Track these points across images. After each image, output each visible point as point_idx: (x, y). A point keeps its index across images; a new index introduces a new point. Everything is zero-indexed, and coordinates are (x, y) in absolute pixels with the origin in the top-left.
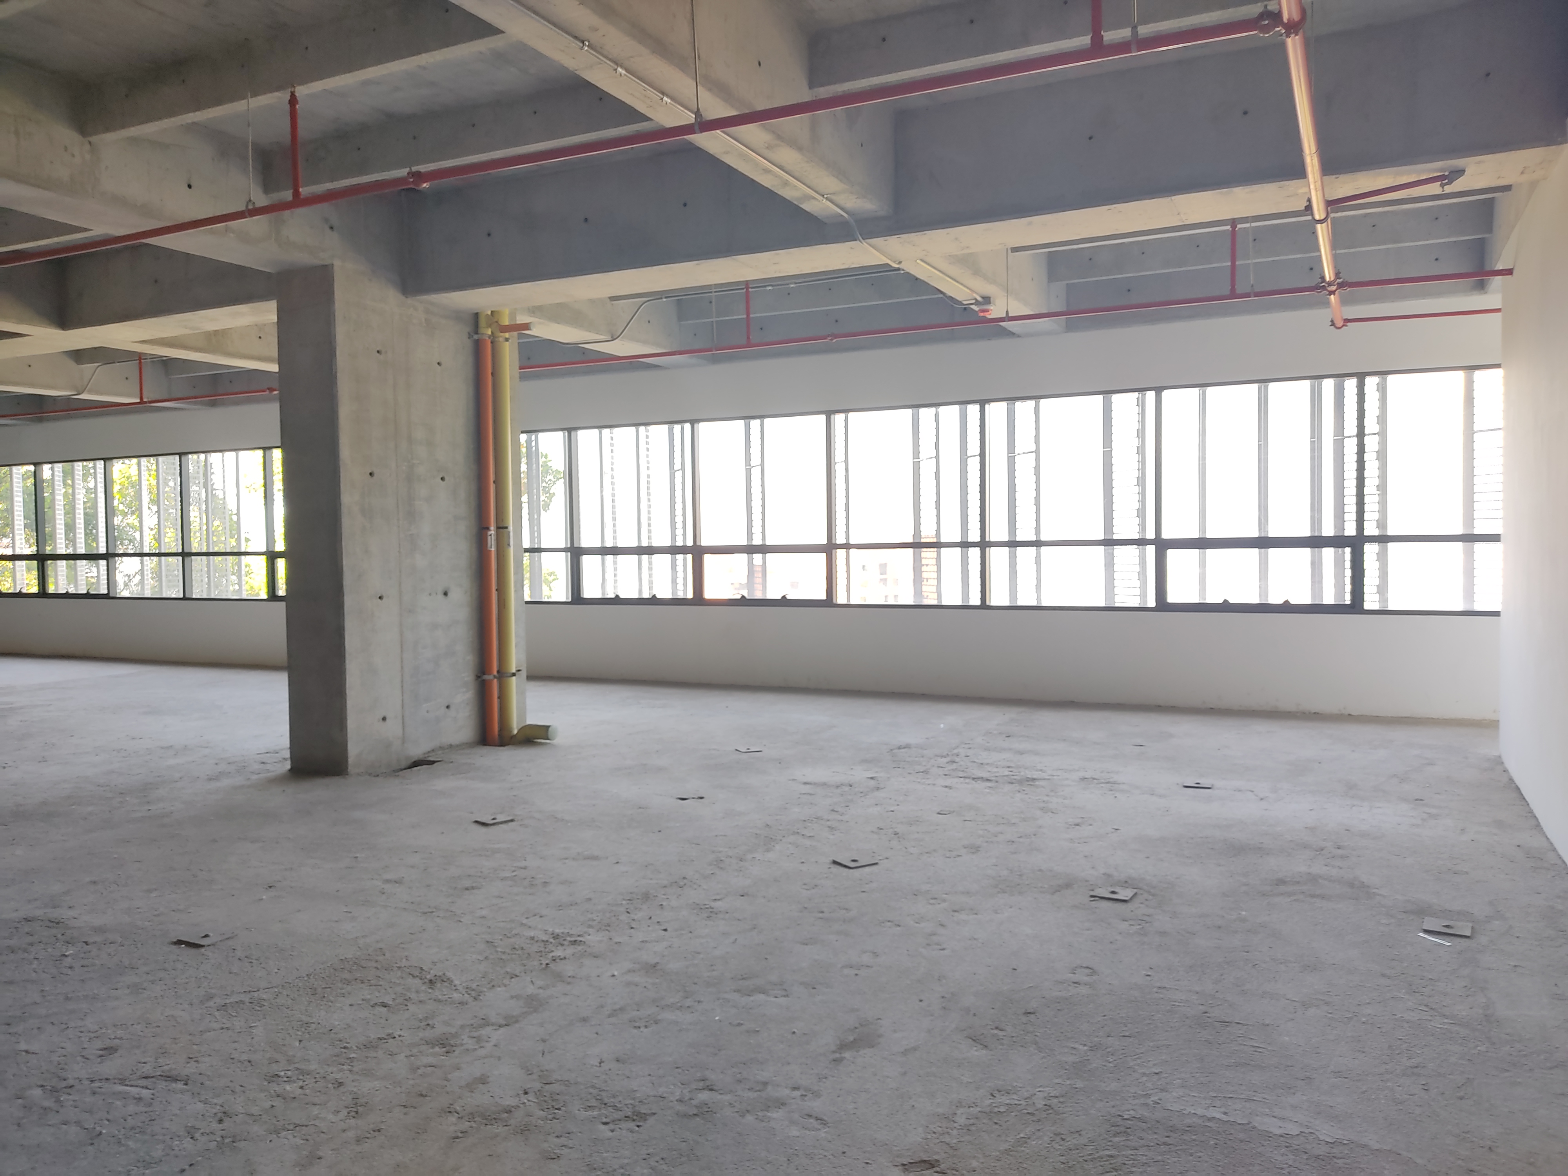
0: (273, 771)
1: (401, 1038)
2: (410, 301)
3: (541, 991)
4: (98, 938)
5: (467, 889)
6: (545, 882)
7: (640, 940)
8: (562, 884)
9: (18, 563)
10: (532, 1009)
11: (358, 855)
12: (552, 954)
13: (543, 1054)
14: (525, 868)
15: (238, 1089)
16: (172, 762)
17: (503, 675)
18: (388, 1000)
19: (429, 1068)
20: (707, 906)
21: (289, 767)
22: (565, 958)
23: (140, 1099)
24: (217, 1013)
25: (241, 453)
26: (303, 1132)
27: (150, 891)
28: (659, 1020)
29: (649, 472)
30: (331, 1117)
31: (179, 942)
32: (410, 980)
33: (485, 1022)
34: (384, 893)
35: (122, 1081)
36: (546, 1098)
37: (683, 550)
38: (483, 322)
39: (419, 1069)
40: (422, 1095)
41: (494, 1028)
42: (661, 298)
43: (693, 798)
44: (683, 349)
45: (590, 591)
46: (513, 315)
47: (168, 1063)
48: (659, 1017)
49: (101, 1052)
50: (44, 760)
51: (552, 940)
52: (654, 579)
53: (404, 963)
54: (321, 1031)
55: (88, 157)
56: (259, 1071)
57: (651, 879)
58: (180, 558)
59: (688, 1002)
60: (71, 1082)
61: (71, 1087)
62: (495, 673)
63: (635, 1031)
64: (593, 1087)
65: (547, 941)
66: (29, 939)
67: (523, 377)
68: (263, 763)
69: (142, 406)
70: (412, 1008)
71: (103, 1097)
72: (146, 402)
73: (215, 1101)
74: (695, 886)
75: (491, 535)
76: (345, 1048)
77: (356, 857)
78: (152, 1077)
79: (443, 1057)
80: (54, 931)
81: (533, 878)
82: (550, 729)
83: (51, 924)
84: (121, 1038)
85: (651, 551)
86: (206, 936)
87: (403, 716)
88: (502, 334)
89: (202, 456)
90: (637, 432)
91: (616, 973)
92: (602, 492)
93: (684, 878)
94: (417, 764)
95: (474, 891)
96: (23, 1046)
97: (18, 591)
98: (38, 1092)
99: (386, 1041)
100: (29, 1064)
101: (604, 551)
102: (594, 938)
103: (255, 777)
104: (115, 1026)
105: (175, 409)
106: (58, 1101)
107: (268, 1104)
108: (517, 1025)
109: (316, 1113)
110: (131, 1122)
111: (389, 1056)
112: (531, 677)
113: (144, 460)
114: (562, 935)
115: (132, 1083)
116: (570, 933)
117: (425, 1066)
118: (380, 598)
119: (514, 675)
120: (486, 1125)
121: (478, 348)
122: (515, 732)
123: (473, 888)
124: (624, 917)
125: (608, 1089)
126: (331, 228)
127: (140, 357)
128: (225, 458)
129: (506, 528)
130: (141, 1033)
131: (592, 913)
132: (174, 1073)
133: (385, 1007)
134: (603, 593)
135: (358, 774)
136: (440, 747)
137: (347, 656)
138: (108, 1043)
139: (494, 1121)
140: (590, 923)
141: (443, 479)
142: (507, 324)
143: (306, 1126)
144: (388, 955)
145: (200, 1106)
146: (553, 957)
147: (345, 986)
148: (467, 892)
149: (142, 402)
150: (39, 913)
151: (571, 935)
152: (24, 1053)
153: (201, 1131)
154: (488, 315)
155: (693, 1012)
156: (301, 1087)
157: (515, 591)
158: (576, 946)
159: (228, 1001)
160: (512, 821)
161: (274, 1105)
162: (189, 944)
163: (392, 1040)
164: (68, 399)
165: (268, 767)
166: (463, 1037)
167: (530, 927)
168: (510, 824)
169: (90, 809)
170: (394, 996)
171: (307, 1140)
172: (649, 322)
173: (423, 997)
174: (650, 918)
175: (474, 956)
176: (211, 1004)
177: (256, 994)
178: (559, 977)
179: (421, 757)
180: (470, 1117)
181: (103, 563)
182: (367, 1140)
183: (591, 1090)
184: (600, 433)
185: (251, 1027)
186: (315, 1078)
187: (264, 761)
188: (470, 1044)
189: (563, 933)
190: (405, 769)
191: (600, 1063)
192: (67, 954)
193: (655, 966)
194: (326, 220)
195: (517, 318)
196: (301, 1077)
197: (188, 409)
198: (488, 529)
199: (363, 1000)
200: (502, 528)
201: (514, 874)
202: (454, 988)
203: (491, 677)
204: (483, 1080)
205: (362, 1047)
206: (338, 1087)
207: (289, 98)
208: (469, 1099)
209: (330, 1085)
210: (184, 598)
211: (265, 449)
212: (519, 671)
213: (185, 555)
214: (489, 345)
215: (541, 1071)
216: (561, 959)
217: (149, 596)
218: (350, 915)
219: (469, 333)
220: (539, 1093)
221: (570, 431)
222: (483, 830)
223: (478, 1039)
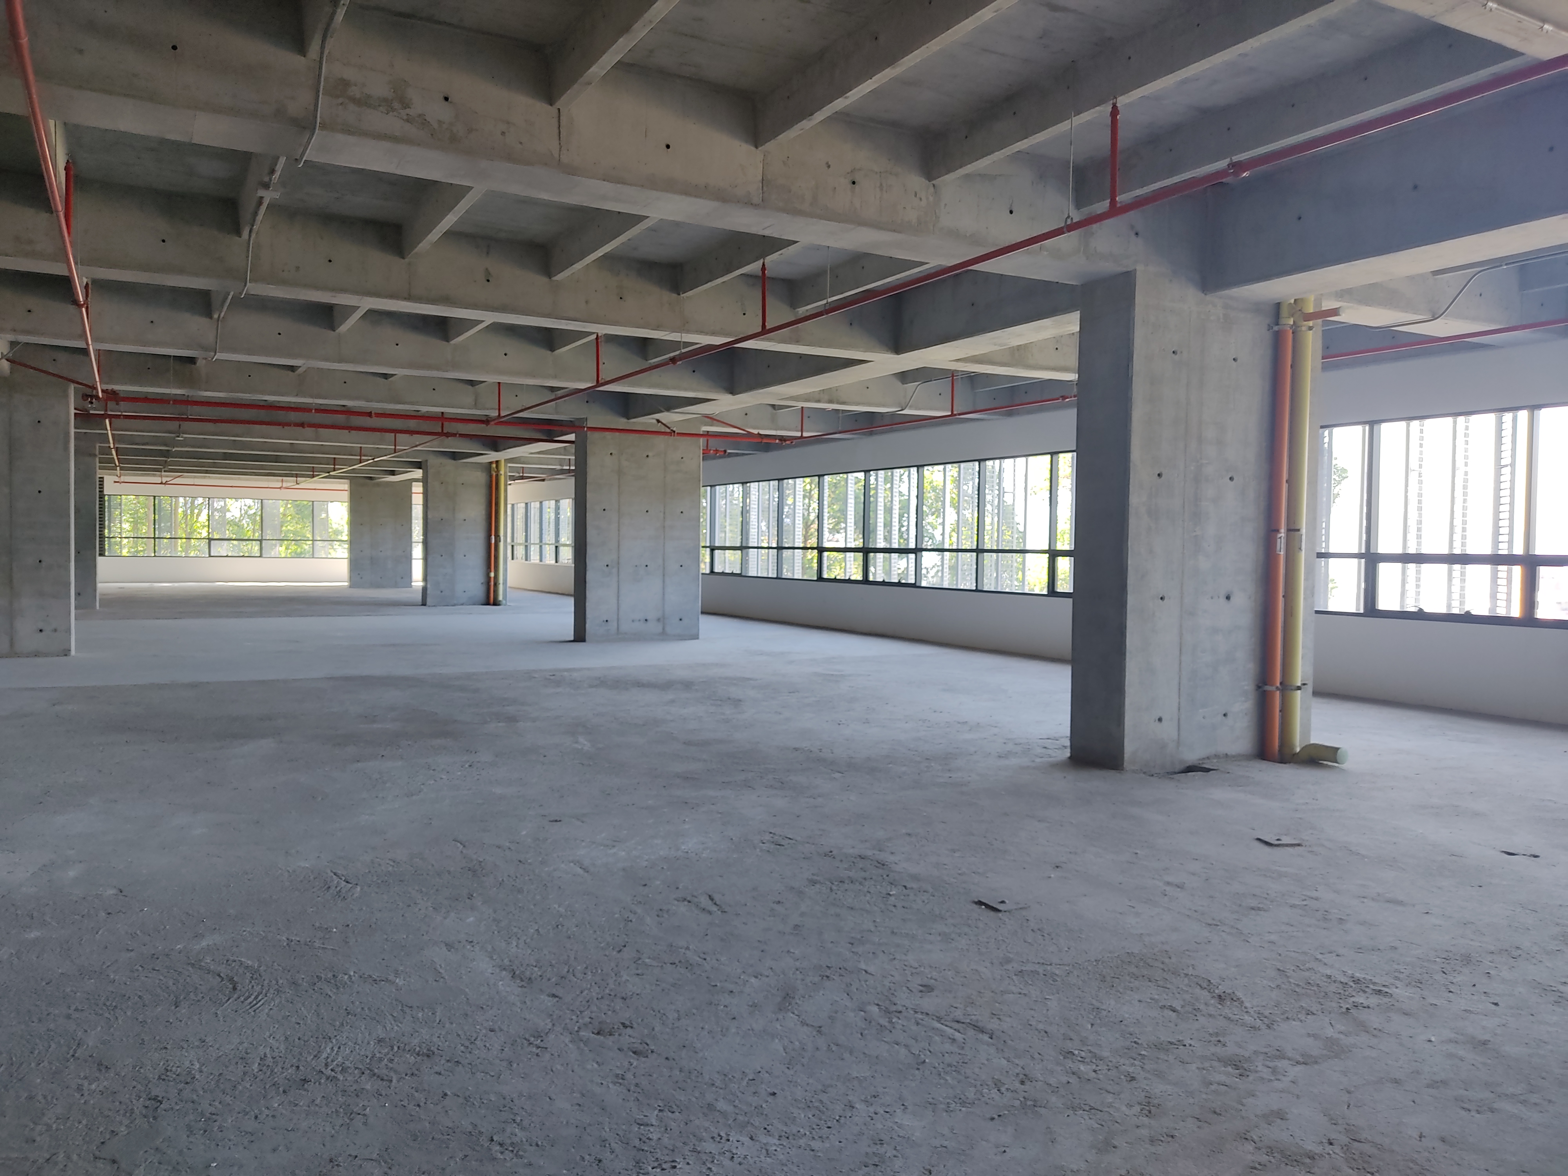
0: (1055, 757)
1: (1191, 1048)
2: (1209, 297)
3: (1342, 1036)
4: (915, 885)
5: (1253, 909)
6: (1340, 919)
7: (1463, 1008)
8: (1361, 924)
9: (848, 554)
10: (1333, 1054)
11: (1138, 852)
12: (1352, 999)
13: (1348, 1106)
14: (1317, 899)
15: (1036, 1056)
16: (968, 736)
17: (1286, 687)
18: (1177, 1005)
19: (1221, 1086)
20: (1554, 989)
21: (1069, 755)
22: (1369, 1007)
23: (954, 1040)
24: (1014, 977)
25: (1030, 458)
26: (1098, 1117)
27: (954, 851)
28: (1496, 1109)
29: (1467, 469)
30: (1124, 1108)
31: (980, 903)
32: (1198, 990)
33: (1280, 1055)
34: (1166, 895)
35: (939, 1019)
36: (1354, 1156)
37: (1510, 560)
38: (1284, 311)
39: (1211, 1084)
40: (1215, 1112)
41: (1291, 1063)
42: (1501, 266)
43: (1524, 855)
44: (1524, 323)
45: (1387, 601)
46: (1318, 301)
47: (975, 1013)
48: (1495, 1106)
49: (921, 988)
50: (867, 722)
51: (1352, 984)
52: (1467, 592)
53: (1190, 971)
54: (1111, 1020)
55: (931, 199)
56: (1054, 1044)
57: (1472, 940)
58: (975, 554)
59: (1534, 1098)
60: (900, 1008)
61: (900, 1012)
62: (1278, 685)
63: (1463, 1113)
64: (1413, 1161)
65: (1346, 984)
66: (863, 874)
67: (1325, 368)
68: (1045, 748)
69: (952, 418)
70: (1202, 1020)
71: (925, 1029)
72: (955, 415)
73: (1017, 1061)
74: (1534, 961)
75: (1280, 538)
76: (1135, 1042)
77: (1136, 853)
78: (963, 1023)
79: (1237, 1080)
80: (880, 871)
81: (1327, 911)
82: (1339, 751)
83: (878, 865)
84: (936, 980)
85: (1465, 559)
86: (1003, 902)
87: (1179, 719)
88: (1306, 323)
89: (997, 462)
90: (1455, 423)
91: (1433, 1039)
92: (1406, 491)
93: (1518, 948)
94: (1190, 769)
95: (1262, 913)
96: (863, 966)
97: (847, 578)
98: (875, 1009)
99: (1176, 1046)
100: (867, 983)
101: (1405, 558)
102: (1401, 992)
103: (1038, 760)
104: (931, 967)
105: (978, 420)
106: (890, 1022)
107: (1064, 1079)
108: (1316, 1067)
109: (1110, 1100)
110: (948, 1059)
111: (1180, 1063)
112: (1317, 693)
113: (949, 466)
114: (1364, 981)
115: (947, 1023)
116: (1373, 981)
117: (1219, 1084)
118: (1162, 598)
119: (1299, 688)
120: (1287, 1164)
121: (1277, 340)
122: (1298, 750)
123: (1259, 909)
124: (1439, 977)
125: (1432, 1169)
126: (1137, 234)
127: (952, 375)
128: (1016, 463)
129: (1299, 530)
130: (952, 980)
131: (1399, 964)
132: (980, 1024)
133: (1174, 1011)
134: (1402, 606)
135: (1134, 771)
136: (1216, 755)
137: (1128, 654)
138: (926, 981)
139: (1295, 1163)
140: (1396, 974)
141: (1231, 479)
142: (1312, 311)
143: (1101, 1111)
144: (1174, 960)
145: (1004, 1062)
146: (1354, 1002)
147: (1132, 980)
148: (1253, 912)
149: (952, 415)
150: (869, 853)
151: (1374, 984)
152: (864, 972)
153: (1006, 1086)
154: (1291, 304)
155: (1541, 1112)
156: (1095, 1071)
157: (1304, 598)
158: (1381, 997)
159: (1024, 969)
160: (1299, 845)
161: (1070, 1081)
162: (987, 906)
163: (1182, 1047)
164: (893, 415)
165: (1050, 752)
166: (1256, 1064)
167: (1325, 964)
168: (1297, 848)
169: (904, 769)
170: (1182, 1003)
171: (1102, 1126)
172: (1481, 295)
173: (1212, 1010)
174: (1474, 985)
175: (1265, 982)
176: (1009, 967)
177: (1049, 968)
178: (1363, 1027)
179: (1196, 763)
180: (1269, 1150)
181: (912, 556)
182: (1161, 1143)
183: (1411, 1165)
184: (1408, 426)
185: (1046, 999)
186: (1108, 1066)
187: (1046, 746)
188: (1266, 1073)
189: (1364, 978)
190: (1179, 773)
191: (1420, 1137)
192: (891, 893)
193: (1485, 1043)
194: (1132, 227)
195: (1323, 305)
196: (1094, 1061)
197: (989, 420)
198: (1278, 531)
199: (1151, 999)
200: (1293, 530)
201: (1305, 903)
202: (1245, 1010)
203: (1274, 688)
204: (1281, 1115)
205: (1153, 1046)
206: (1130, 1081)
207: (1111, 110)
208: (1266, 1131)
209: (1122, 1077)
210: (977, 590)
211: (1053, 454)
212: (1304, 684)
213: (979, 551)
214: (1290, 335)
215: (1348, 1124)
216: (1365, 1007)
217: (947, 587)
218: (1133, 910)
219: (1269, 325)
220: (1346, 1148)
221: (1373, 424)
222: (1267, 849)
223: (1274, 1071)
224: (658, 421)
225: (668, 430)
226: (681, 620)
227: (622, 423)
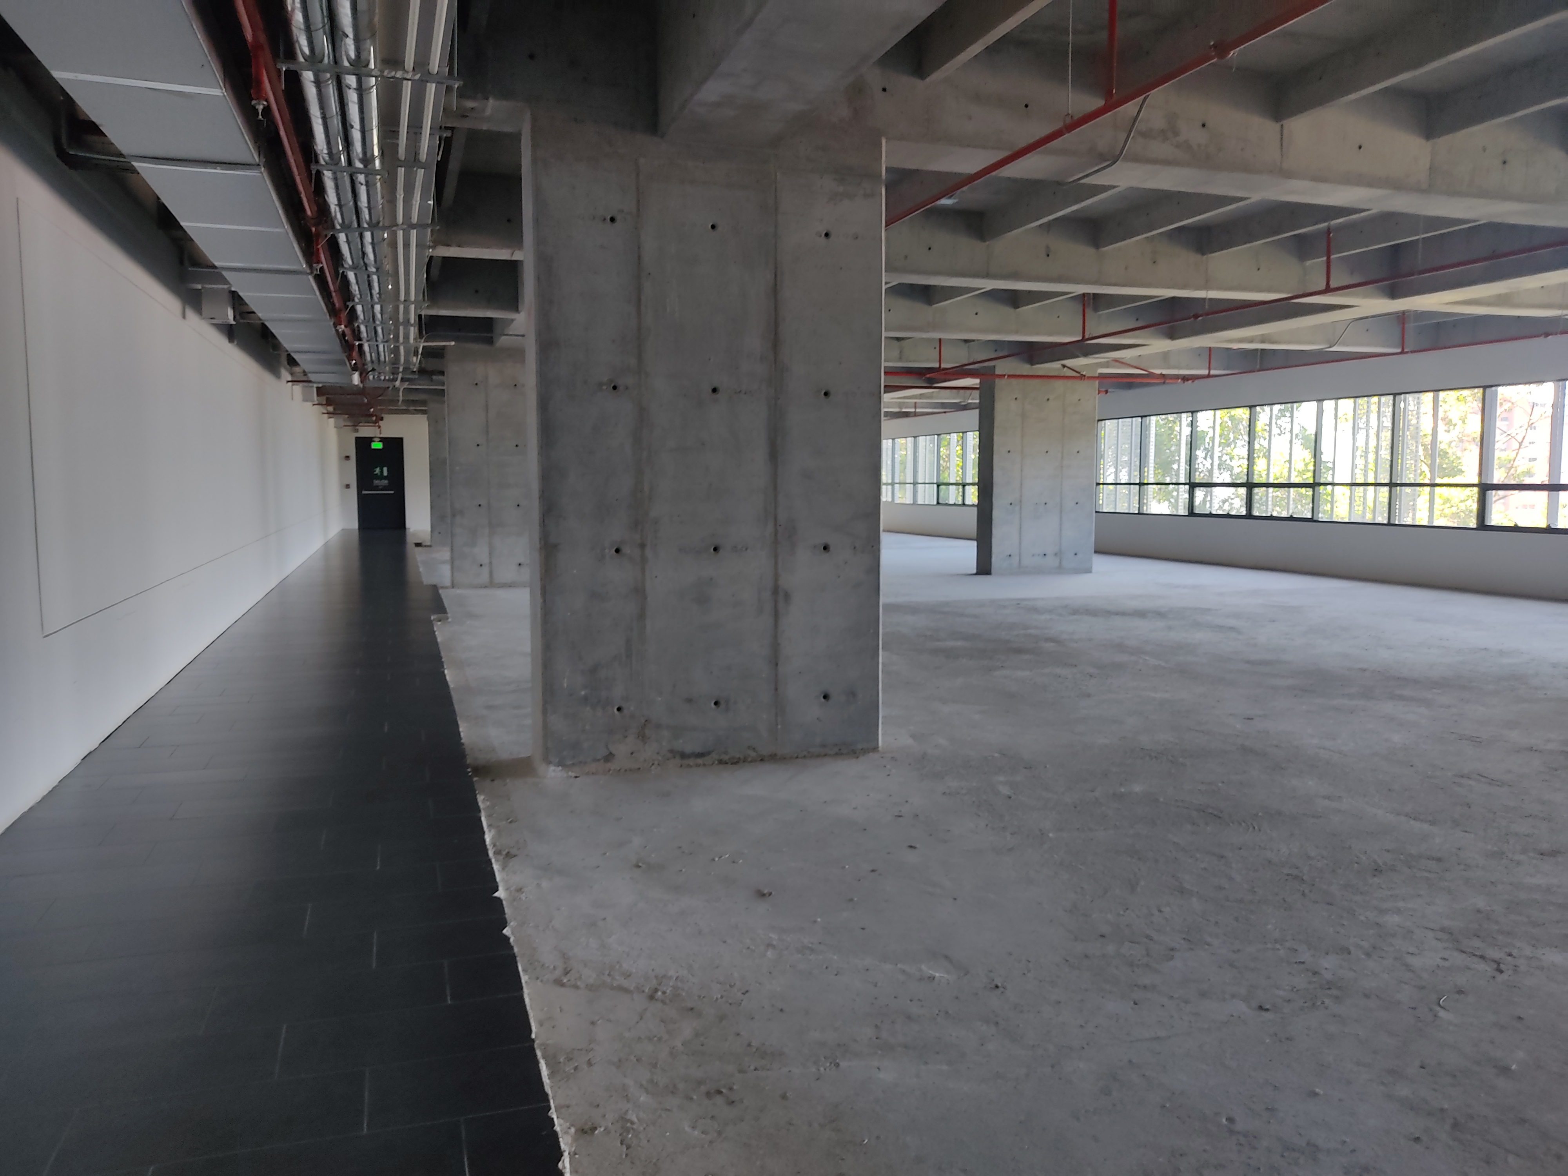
9: (1232, 489)
97: (1230, 513)
164: (1320, 352)
224: (1064, 366)
225: (1075, 374)
226: (1076, 554)
227: (1025, 369)
